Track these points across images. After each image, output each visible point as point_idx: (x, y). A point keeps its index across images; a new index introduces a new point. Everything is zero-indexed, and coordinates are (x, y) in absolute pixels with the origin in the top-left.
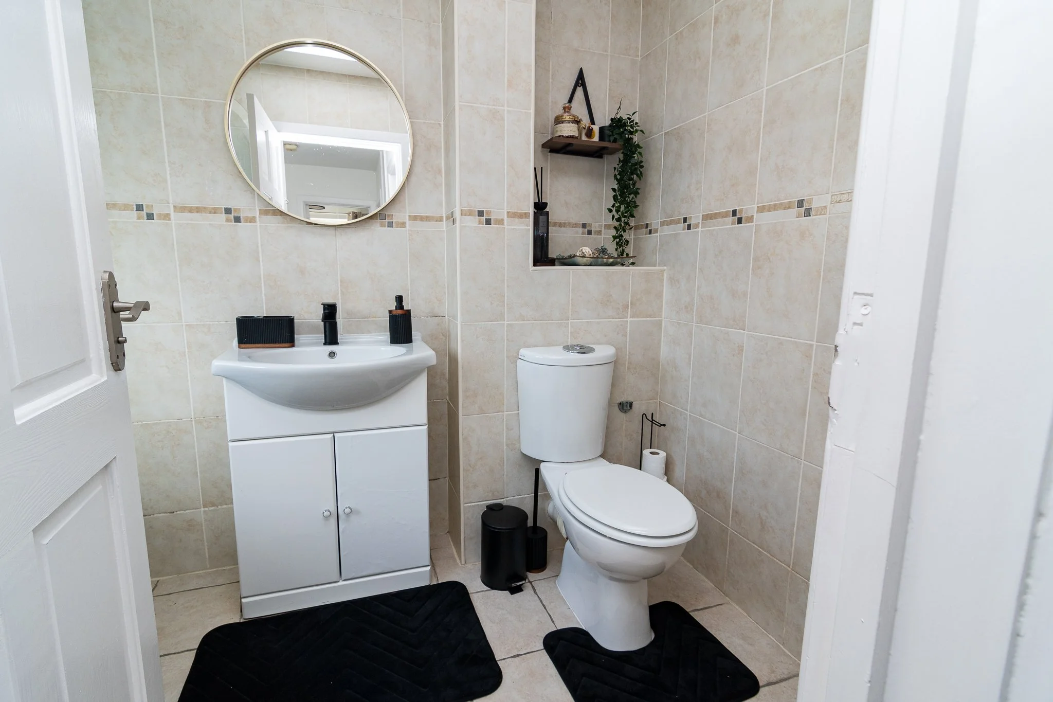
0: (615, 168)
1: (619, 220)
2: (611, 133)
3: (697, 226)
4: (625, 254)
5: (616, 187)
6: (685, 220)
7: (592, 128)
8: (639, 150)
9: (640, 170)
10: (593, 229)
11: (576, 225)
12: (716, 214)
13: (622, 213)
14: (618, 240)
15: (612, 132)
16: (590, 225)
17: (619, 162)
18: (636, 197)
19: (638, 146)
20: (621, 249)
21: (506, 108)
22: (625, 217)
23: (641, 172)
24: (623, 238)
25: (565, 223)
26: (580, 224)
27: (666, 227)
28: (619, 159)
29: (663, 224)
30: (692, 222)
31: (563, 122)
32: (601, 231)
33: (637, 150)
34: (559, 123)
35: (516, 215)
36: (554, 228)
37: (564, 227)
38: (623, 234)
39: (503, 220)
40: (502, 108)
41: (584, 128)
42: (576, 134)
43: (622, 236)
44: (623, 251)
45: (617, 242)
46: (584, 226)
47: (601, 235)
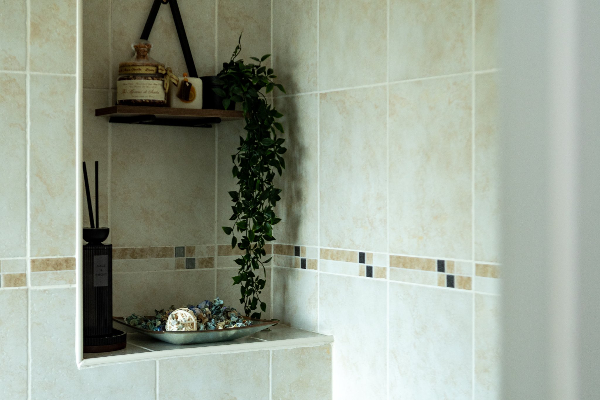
0: (234, 157)
1: (244, 246)
2: (224, 93)
3: (382, 273)
4: (258, 305)
5: (237, 188)
6: (362, 258)
7: (190, 84)
8: (277, 120)
9: (278, 157)
10: (197, 257)
11: (164, 252)
12: (411, 259)
13: (250, 232)
14: (244, 283)
15: (227, 90)
16: (191, 250)
17: (241, 144)
18: (274, 205)
19: (275, 113)
20: (251, 297)
21: (28, 73)
22: (256, 239)
23: (282, 160)
24: (254, 279)
25: (142, 250)
26: (171, 249)
27: (330, 262)
28: (241, 139)
29: (325, 254)
30: (375, 264)
31: (135, 76)
32: (211, 259)
33: (273, 120)
34: (128, 79)
35: (48, 265)
36: (122, 261)
37: (142, 256)
38: (253, 271)
39: (24, 276)
40: (21, 72)
41: (176, 85)
42: (160, 97)
43: (252, 275)
44: (255, 300)
45: (242, 287)
46: (179, 252)
47: (212, 266)
